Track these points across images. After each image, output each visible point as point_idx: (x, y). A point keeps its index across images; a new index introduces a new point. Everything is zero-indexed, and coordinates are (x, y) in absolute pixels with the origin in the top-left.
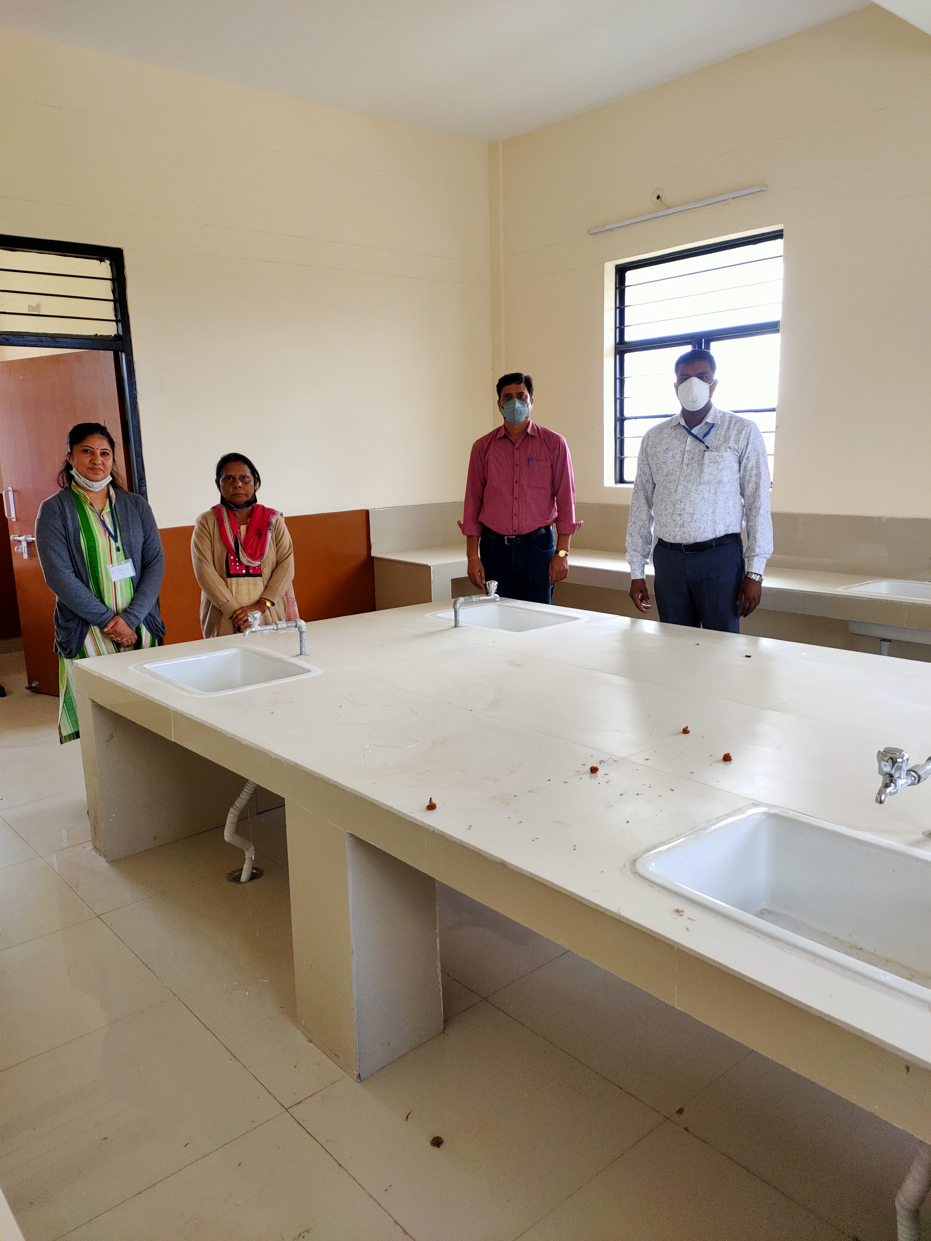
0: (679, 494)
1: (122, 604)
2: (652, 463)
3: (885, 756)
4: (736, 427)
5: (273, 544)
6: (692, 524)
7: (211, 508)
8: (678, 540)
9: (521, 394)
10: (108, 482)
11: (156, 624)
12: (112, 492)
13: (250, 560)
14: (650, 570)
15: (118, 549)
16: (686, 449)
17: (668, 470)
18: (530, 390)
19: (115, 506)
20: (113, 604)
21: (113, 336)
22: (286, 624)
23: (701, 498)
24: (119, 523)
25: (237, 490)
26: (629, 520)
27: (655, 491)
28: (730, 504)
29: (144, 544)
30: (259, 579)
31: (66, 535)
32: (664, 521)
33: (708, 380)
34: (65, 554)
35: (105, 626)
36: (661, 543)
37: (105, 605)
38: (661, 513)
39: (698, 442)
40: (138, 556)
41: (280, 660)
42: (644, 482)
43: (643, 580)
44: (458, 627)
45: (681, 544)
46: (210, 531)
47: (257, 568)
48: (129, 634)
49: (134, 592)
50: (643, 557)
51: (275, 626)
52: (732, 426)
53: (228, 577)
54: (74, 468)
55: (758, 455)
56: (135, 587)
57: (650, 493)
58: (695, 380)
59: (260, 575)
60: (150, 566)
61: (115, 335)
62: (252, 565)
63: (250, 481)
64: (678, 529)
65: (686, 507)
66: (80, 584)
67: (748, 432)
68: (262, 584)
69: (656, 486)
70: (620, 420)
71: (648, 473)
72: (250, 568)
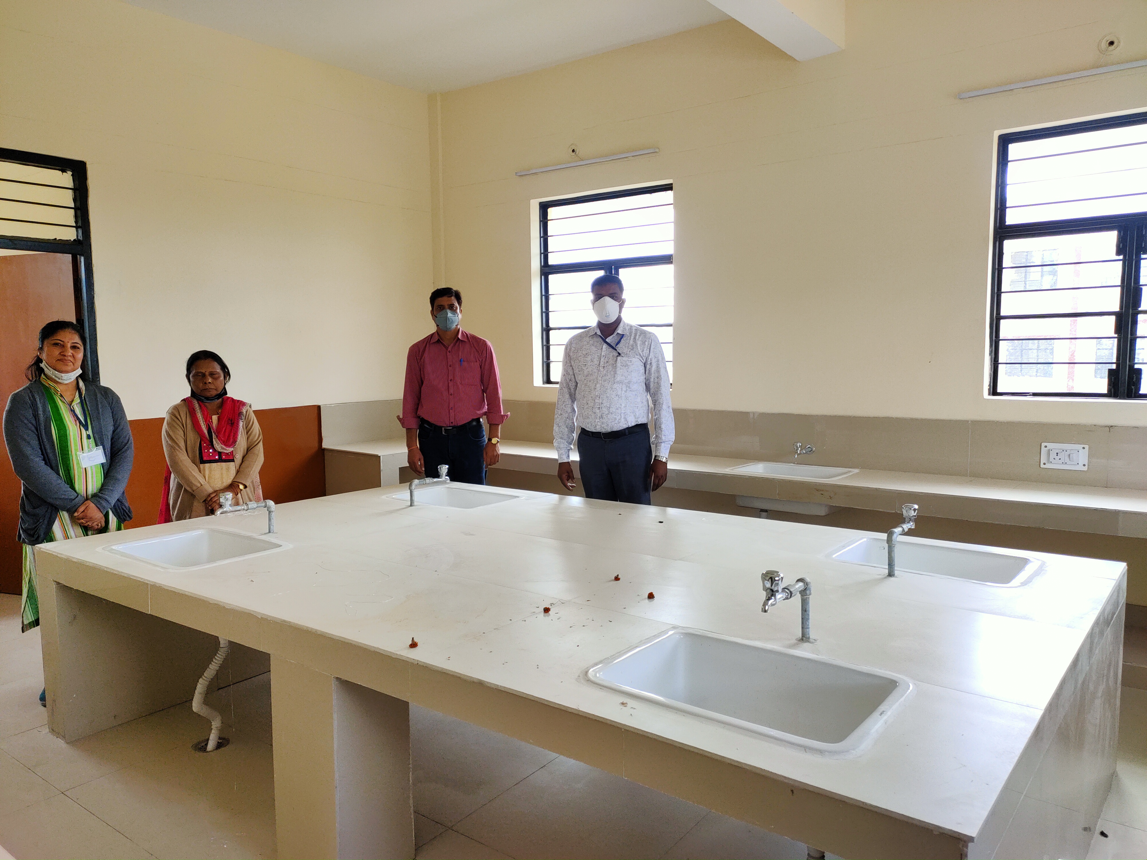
0: (598, 391)
1: (92, 489)
2: (574, 365)
3: (767, 576)
4: (640, 339)
5: (244, 432)
6: (610, 416)
7: (182, 401)
8: (598, 429)
9: (452, 306)
10: (78, 375)
11: (123, 509)
12: (81, 384)
13: (223, 446)
14: (575, 457)
15: (89, 437)
16: (602, 355)
17: (588, 372)
18: (460, 303)
19: (84, 397)
20: (84, 490)
21: (72, 240)
22: (256, 505)
23: (615, 395)
24: (89, 412)
25: (207, 385)
26: (556, 412)
27: (577, 388)
28: (639, 400)
29: (114, 432)
30: (232, 464)
31: (37, 425)
32: (586, 413)
33: (618, 299)
34: (35, 443)
35: (76, 511)
36: (584, 432)
37: (76, 491)
38: (583, 407)
39: (611, 349)
40: (108, 445)
41: (250, 538)
42: (568, 380)
43: (569, 462)
44: (413, 506)
45: (600, 433)
46: (182, 421)
47: (229, 454)
48: (99, 518)
49: (105, 477)
50: (569, 444)
51: (245, 506)
52: (637, 337)
53: (201, 463)
54: (44, 361)
55: (658, 361)
56: (105, 472)
57: (572, 390)
58: (607, 299)
59: (233, 461)
60: (119, 453)
61: (75, 240)
62: (226, 451)
63: (219, 377)
64: (598, 420)
65: (604, 402)
66: (50, 470)
67: (650, 343)
68: (235, 469)
69: (578, 384)
70: (546, 330)
71: (571, 373)
72: (222, 454)
